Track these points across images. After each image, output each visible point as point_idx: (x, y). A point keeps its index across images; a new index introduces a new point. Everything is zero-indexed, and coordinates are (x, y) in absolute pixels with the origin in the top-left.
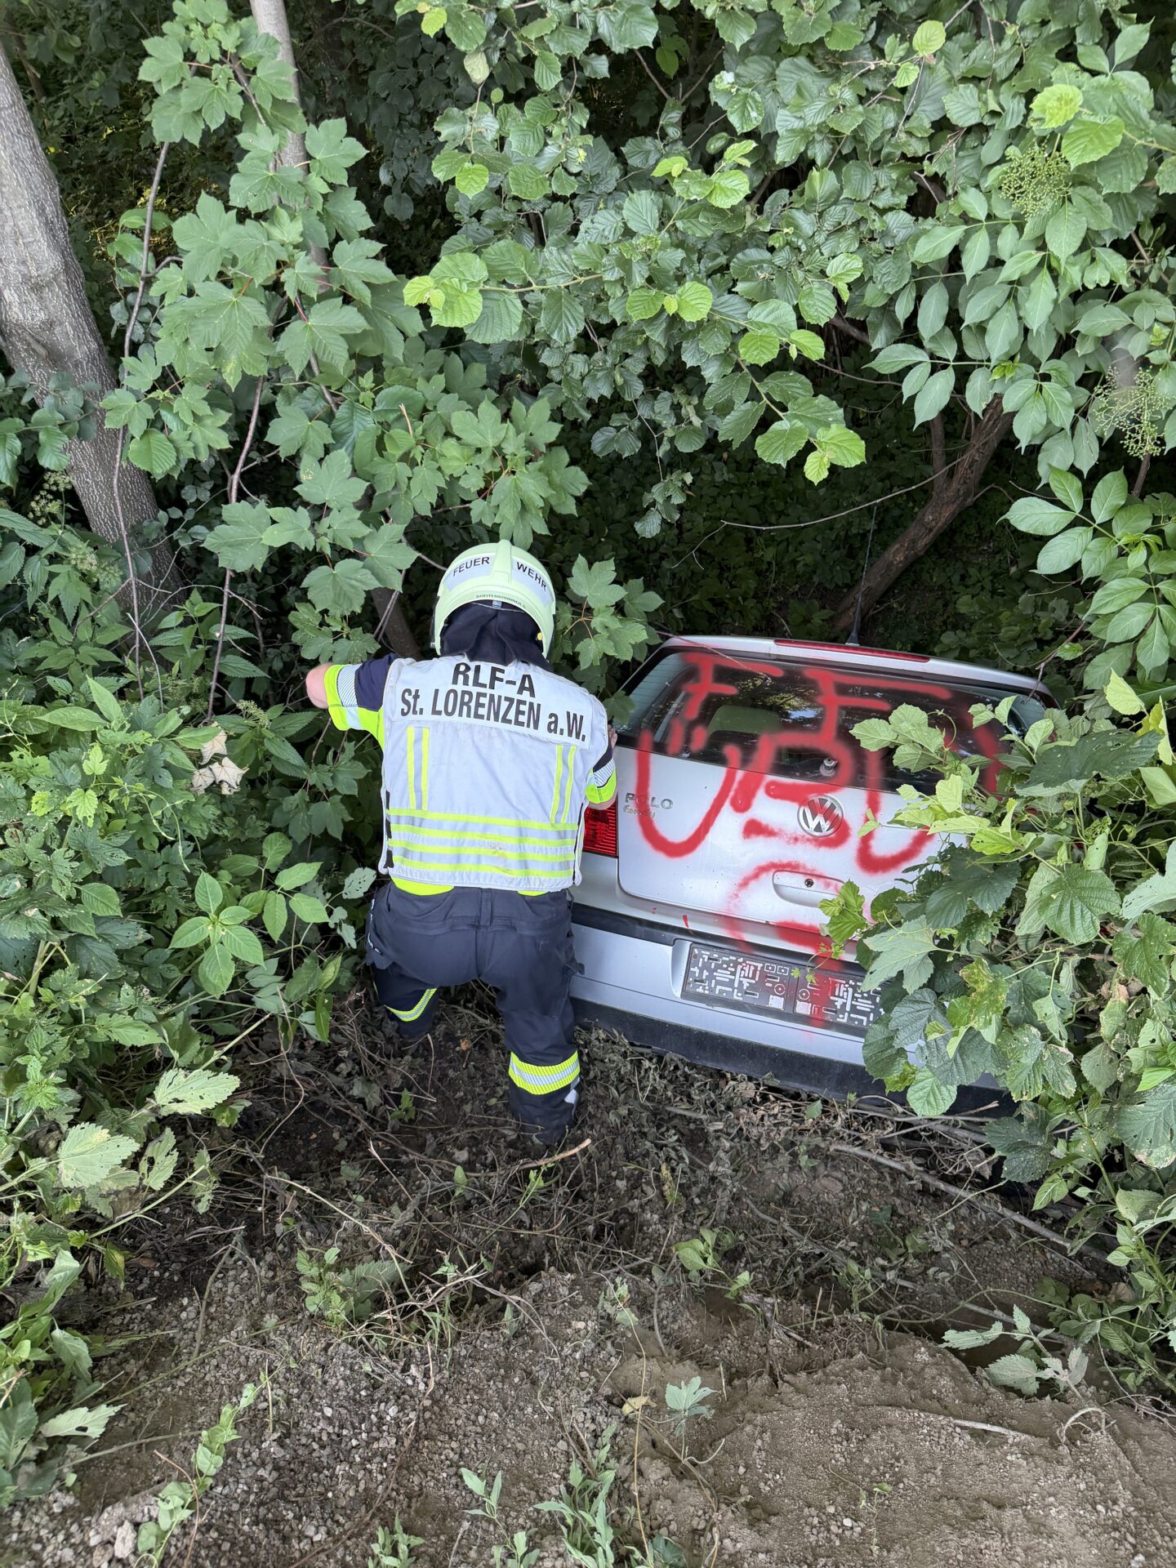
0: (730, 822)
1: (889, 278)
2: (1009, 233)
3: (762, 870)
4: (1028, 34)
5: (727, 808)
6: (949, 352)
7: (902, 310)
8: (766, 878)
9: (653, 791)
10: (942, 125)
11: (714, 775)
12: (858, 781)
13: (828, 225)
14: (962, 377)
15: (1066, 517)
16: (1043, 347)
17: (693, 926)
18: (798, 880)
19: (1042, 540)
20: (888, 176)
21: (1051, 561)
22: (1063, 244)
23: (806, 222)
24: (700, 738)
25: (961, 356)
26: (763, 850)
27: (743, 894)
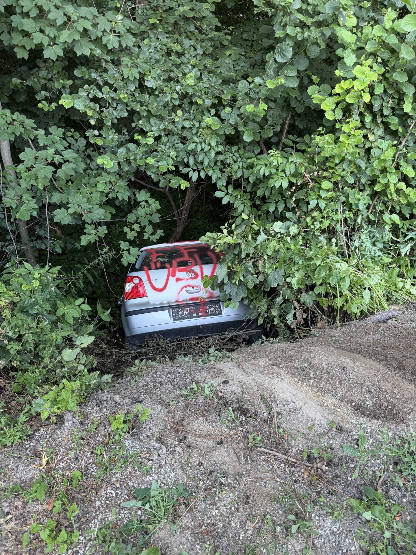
0: (172, 280)
1: (182, 155)
2: (203, 144)
3: (182, 288)
4: (195, 112)
5: (170, 277)
6: (196, 168)
7: (186, 161)
8: (184, 290)
9: (151, 279)
10: (183, 128)
11: (165, 272)
12: (196, 264)
13: (167, 147)
14: (199, 172)
15: (225, 194)
16: (212, 164)
17: (171, 305)
18: (191, 288)
19: (222, 199)
20: (175, 137)
21: (224, 202)
22: (213, 144)
23: (163, 147)
24: (159, 265)
25: (198, 168)
26: (182, 284)
27: (180, 295)
